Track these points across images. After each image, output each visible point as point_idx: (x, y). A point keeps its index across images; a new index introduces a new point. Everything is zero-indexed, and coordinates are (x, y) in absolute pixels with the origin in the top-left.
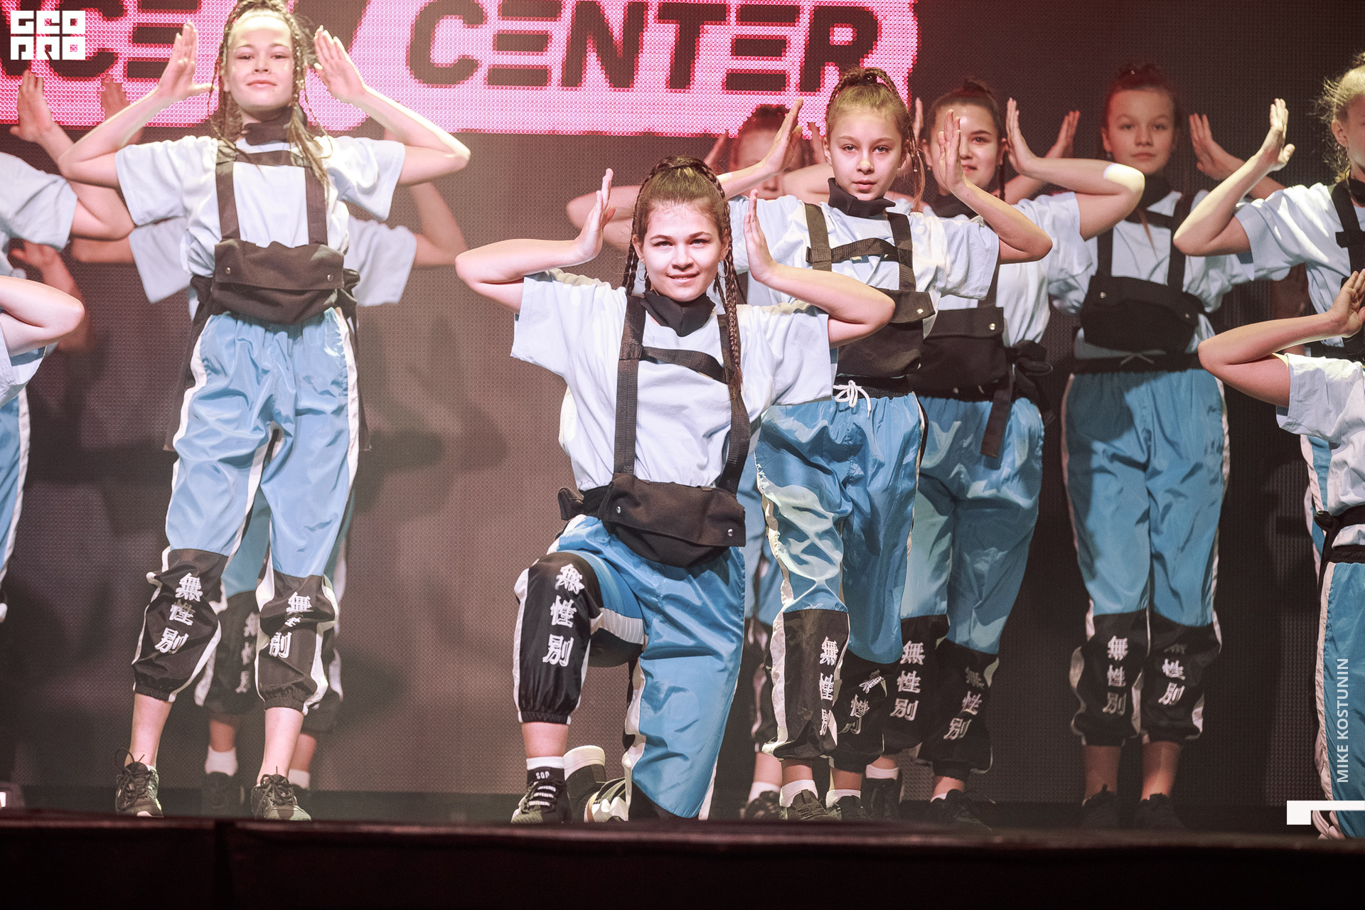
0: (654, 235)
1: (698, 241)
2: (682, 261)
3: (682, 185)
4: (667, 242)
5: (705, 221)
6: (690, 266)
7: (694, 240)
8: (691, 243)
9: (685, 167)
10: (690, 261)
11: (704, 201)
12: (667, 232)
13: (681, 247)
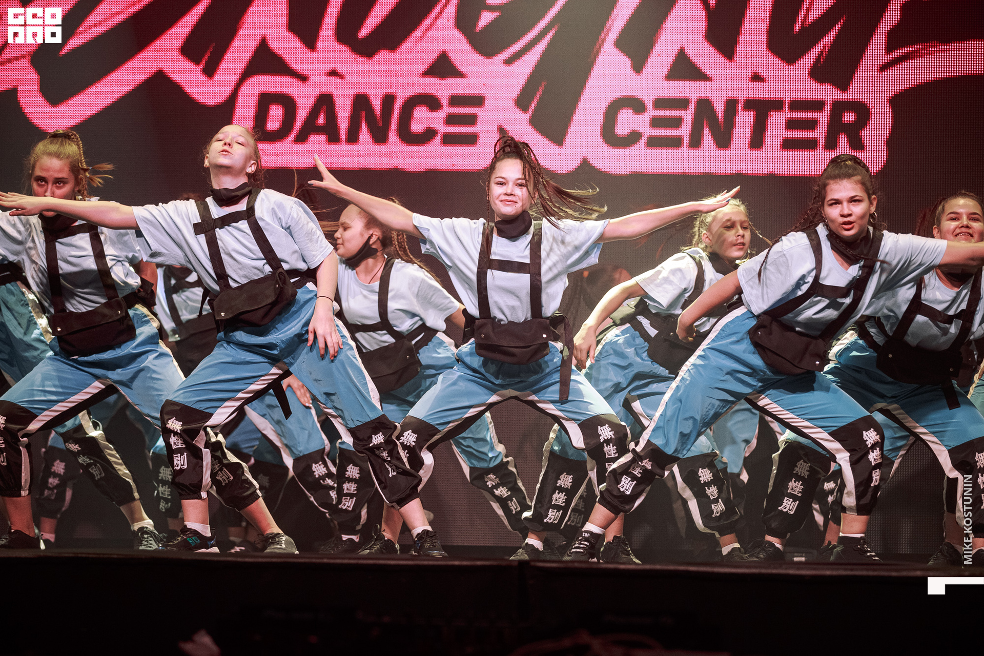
0: (829, 199)
1: (855, 201)
2: (846, 212)
3: (843, 170)
4: (837, 202)
5: (859, 190)
6: (850, 215)
7: (852, 200)
8: (851, 202)
9: (846, 160)
10: (850, 212)
11: (858, 178)
12: (836, 196)
13: (845, 204)
